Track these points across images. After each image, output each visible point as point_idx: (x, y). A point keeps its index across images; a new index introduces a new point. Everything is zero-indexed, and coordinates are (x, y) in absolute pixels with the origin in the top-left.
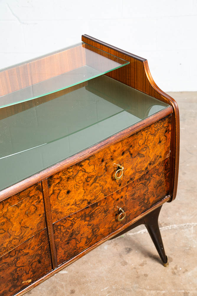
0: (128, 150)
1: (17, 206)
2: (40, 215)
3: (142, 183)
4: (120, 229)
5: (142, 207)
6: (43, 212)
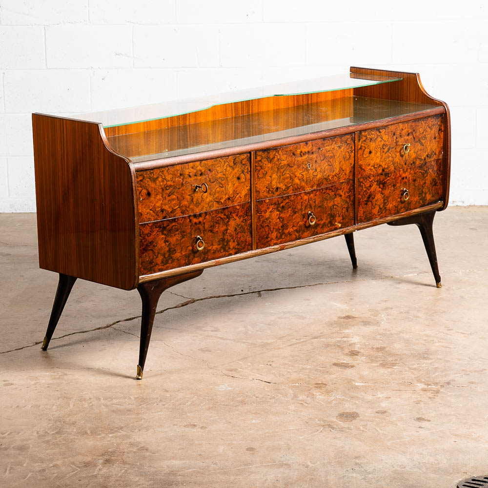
0: (412, 133)
1: (340, 147)
2: (351, 164)
3: (421, 172)
4: (403, 213)
5: (420, 199)
6: (353, 163)
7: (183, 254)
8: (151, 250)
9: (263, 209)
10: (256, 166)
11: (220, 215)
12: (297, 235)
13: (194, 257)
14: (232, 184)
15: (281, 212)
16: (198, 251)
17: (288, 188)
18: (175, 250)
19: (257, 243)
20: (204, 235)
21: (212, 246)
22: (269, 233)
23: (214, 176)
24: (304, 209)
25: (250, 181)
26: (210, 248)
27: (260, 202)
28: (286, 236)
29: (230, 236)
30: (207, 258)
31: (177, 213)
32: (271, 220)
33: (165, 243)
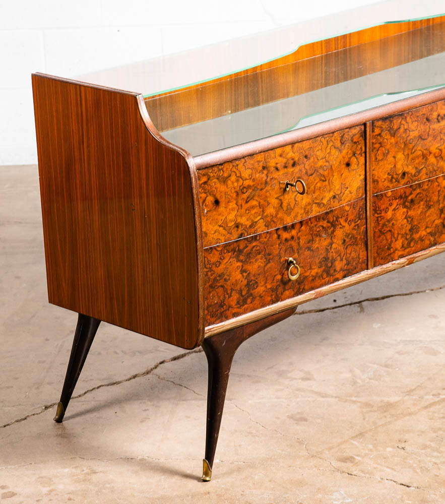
7: (269, 287)
8: (222, 286)
9: (383, 207)
10: (373, 143)
11: (321, 223)
12: (432, 239)
13: (285, 290)
14: (338, 174)
15: (409, 208)
16: (290, 280)
17: (419, 172)
18: (256, 283)
19: (375, 258)
20: (299, 255)
21: (310, 271)
22: (392, 242)
23: (312, 164)
24: (442, 200)
25: (364, 166)
26: (307, 274)
27: (379, 197)
28: (416, 242)
29: (336, 252)
30: (304, 289)
31: (260, 227)
32: (395, 223)
33: (242, 274)
